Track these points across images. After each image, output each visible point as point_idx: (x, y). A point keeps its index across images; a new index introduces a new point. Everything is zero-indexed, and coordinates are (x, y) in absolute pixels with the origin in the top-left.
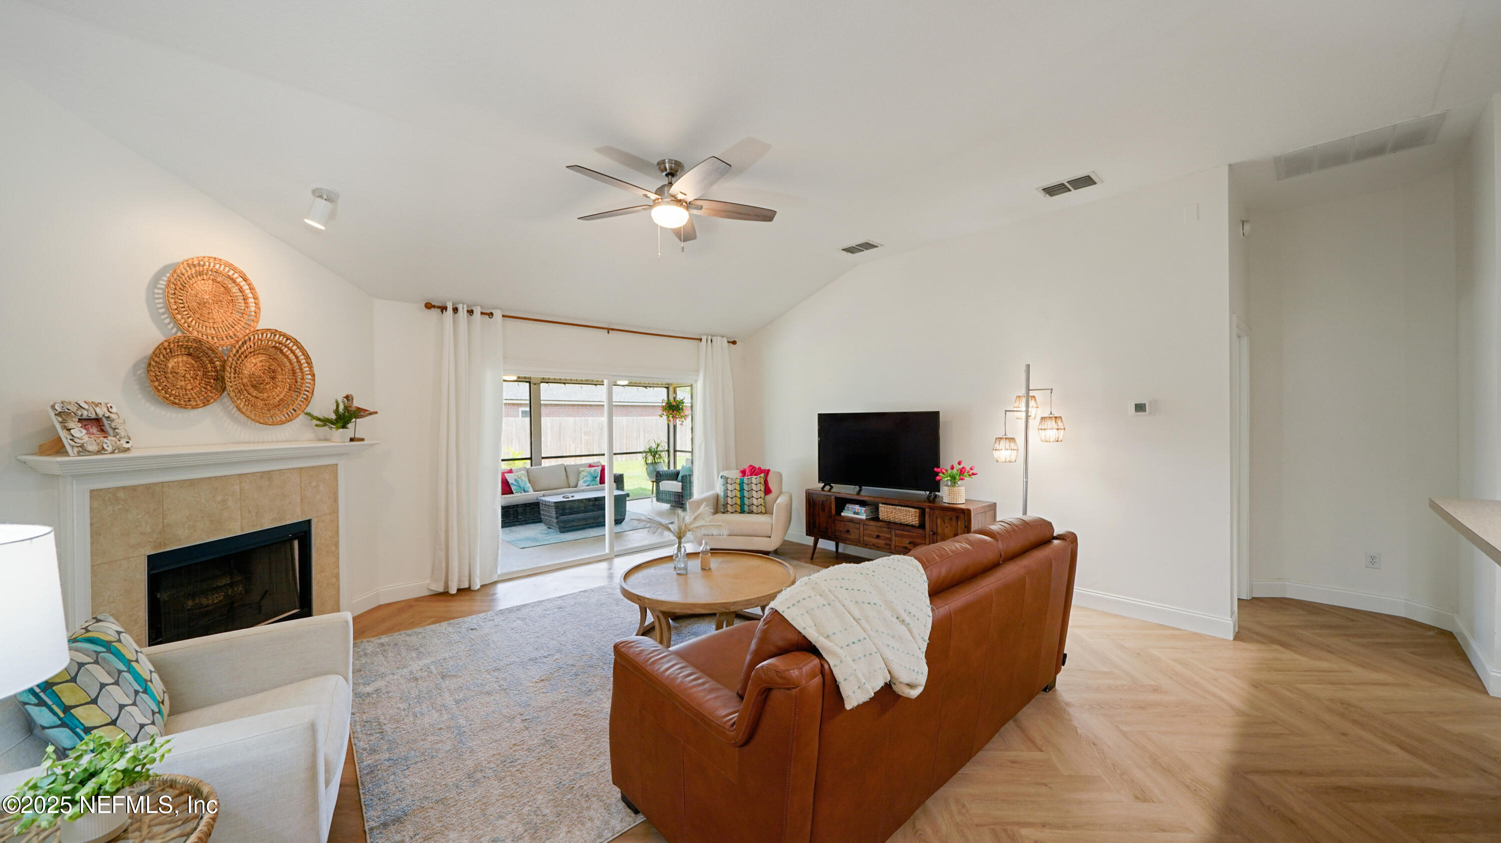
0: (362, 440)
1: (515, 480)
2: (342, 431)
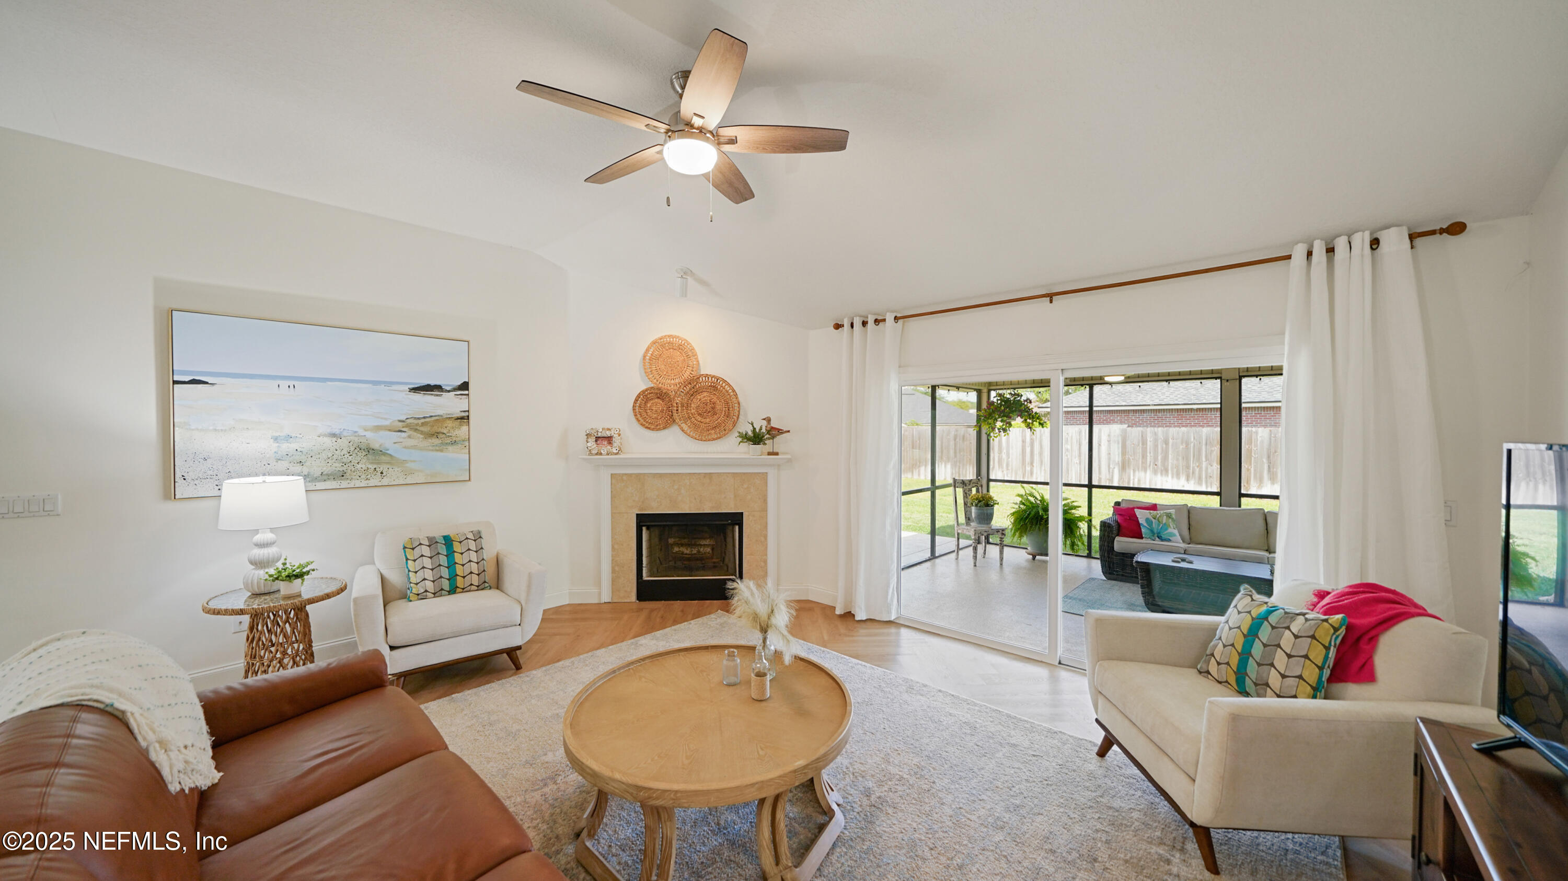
1: (1147, 520)
2: (758, 447)
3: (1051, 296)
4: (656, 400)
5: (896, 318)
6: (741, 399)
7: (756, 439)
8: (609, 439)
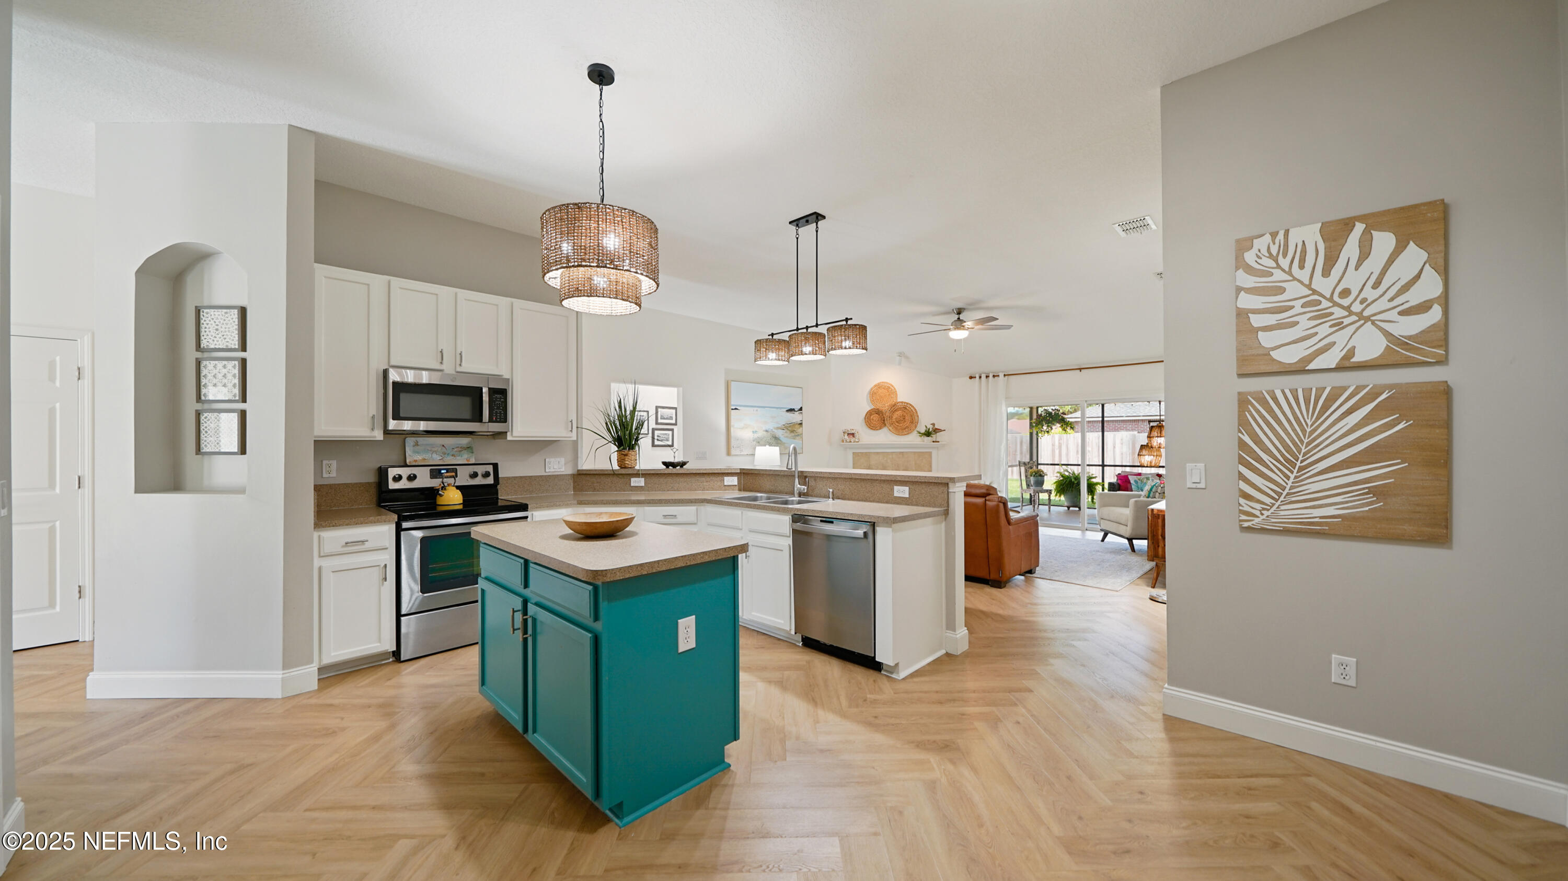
0: (938, 442)
1: (1136, 482)
2: (930, 438)
3: (1080, 369)
4: (876, 415)
5: (1005, 375)
6: (919, 414)
7: (928, 434)
8: (853, 434)
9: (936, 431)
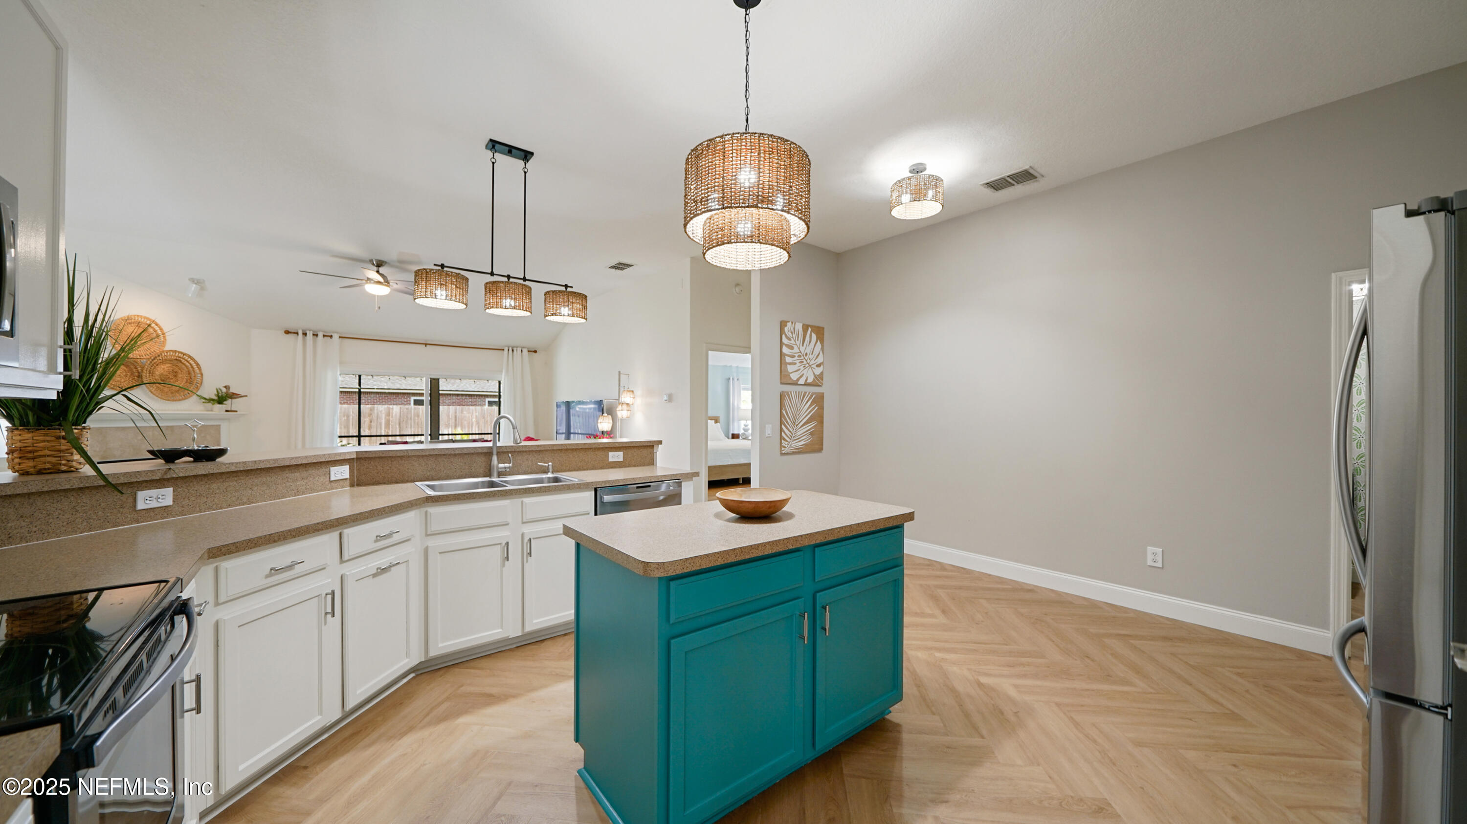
0: (236, 411)
2: (220, 405)
3: (426, 345)
5: (341, 337)
6: (203, 371)
7: (221, 399)
9: (233, 396)
